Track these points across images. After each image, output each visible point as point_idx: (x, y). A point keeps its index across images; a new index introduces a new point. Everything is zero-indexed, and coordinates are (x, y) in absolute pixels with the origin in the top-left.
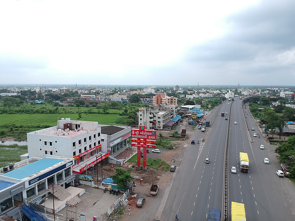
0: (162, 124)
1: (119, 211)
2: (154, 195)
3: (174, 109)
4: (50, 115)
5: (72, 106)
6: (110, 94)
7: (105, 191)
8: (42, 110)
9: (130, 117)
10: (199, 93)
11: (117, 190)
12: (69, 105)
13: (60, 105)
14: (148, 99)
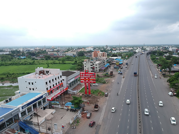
0: (98, 69)
1: (77, 121)
2: (96, 111)
3: (105, 60)
4: (30, 66)
5: (43, 59)
6: (66, 51)
7: (68, 110)
8: (25, 63)
9: (79, 65)
10: (120, 50)
11: (74, 109)
12: (41, 59)
13: (36, 59)
14: (89, 54)
